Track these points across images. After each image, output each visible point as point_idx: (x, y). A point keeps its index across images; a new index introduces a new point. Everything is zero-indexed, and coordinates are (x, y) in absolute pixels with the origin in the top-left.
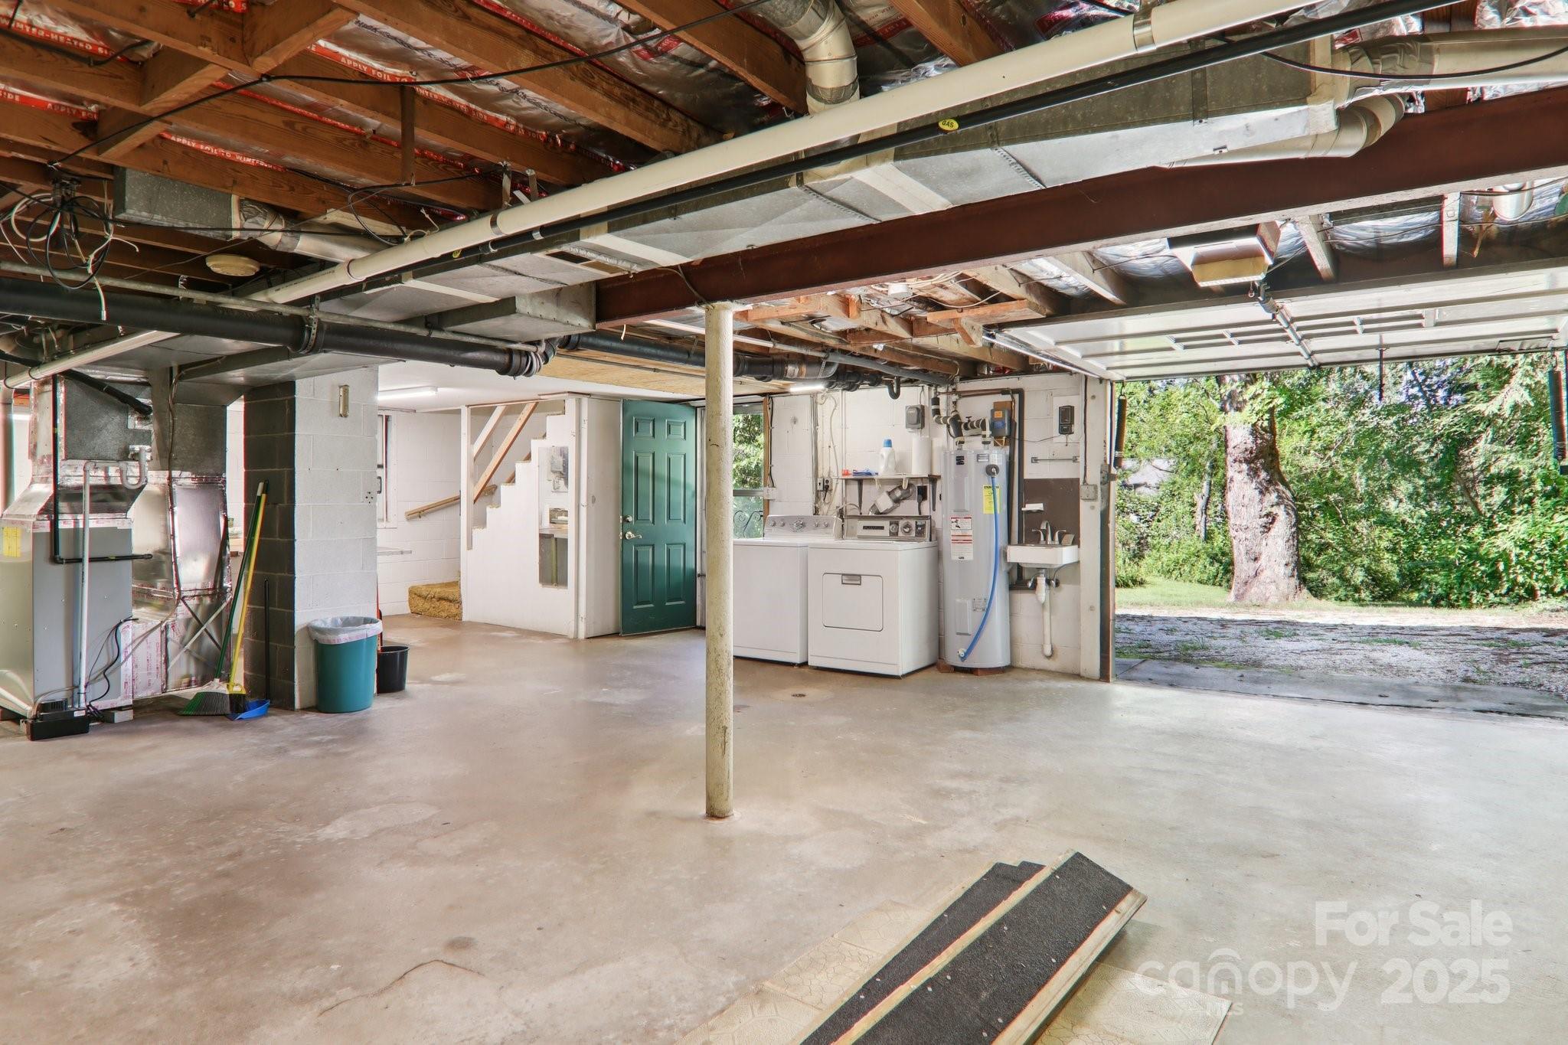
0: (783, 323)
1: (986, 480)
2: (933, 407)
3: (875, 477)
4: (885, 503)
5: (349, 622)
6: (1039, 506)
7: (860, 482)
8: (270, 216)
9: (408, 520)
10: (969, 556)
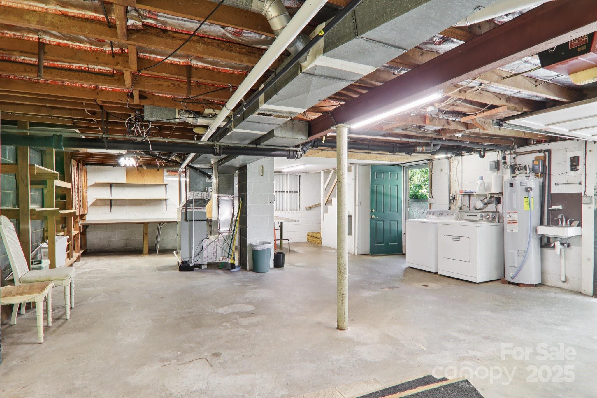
0: (402, 130)
1: (526, 194)
2: (503, 161)
3: (474, 193)
4: (480, 205)
5: (264, 243)
6: (560, 207)
7: (470, 196)
8: (188, 114)
9: (307, 210)
10: (516, 230)
